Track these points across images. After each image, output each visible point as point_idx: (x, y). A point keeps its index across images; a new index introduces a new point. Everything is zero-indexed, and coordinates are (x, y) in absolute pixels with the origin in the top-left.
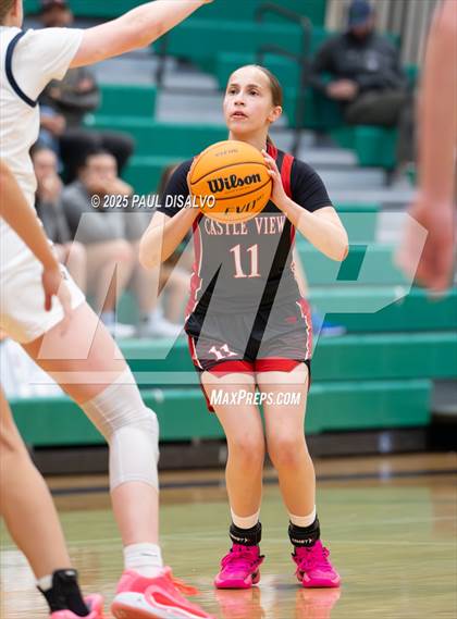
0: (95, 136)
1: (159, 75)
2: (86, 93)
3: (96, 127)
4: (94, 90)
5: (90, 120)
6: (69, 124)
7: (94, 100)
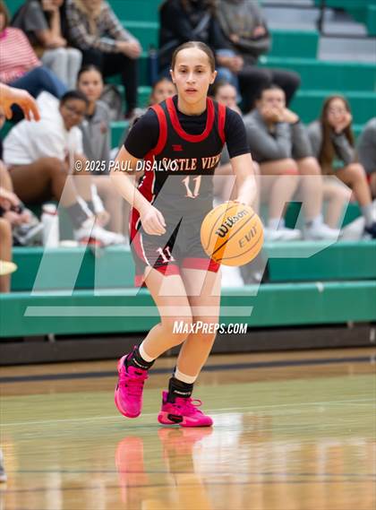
0: (268, 73)
1: (320, 23)
2: (259, 38)
3: (268, 65)
4: (266, 35)
5: (263, 59)
6: (247, 62)
7: (266, 43)
